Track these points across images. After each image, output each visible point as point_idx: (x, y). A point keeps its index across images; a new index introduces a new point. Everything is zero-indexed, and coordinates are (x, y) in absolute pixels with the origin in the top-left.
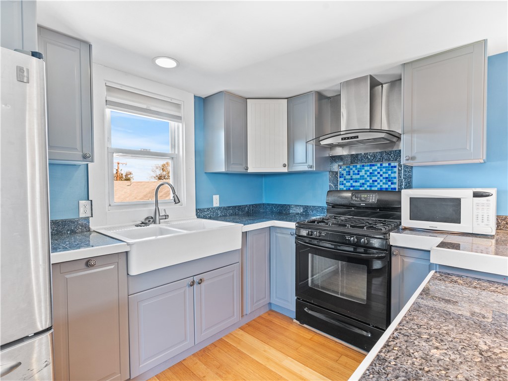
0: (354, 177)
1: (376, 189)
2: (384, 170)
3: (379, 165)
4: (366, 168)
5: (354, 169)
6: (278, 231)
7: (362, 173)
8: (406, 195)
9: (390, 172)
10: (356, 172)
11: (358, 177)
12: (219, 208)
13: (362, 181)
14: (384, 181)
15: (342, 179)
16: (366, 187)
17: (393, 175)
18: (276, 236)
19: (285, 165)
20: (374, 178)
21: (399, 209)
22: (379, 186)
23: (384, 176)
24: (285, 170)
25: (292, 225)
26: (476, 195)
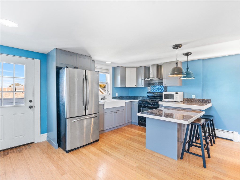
0: (154, 89)
1: (159, 92)
2: (161, 87)
3: (160, 86)
4: (157, 86)
5: (154, 86)
6: (134, 102)
7: (156, 88)
8: (164, 93)
9: (162, 88)
10: (155, 87)
11: (155, 89)
12: (118, 97)
13: (156, 90)
14: (161, 90)
15: (151, 89)
16: (157, 91)
17: (163, 88)
18: (133, 104)
19: (136, 85)
20: (159, 89)
21: (162, 97)
22: (160, 91)
23: (161, 88)
24: (136, 87)
25: (137, 101)
26: (176, 93)
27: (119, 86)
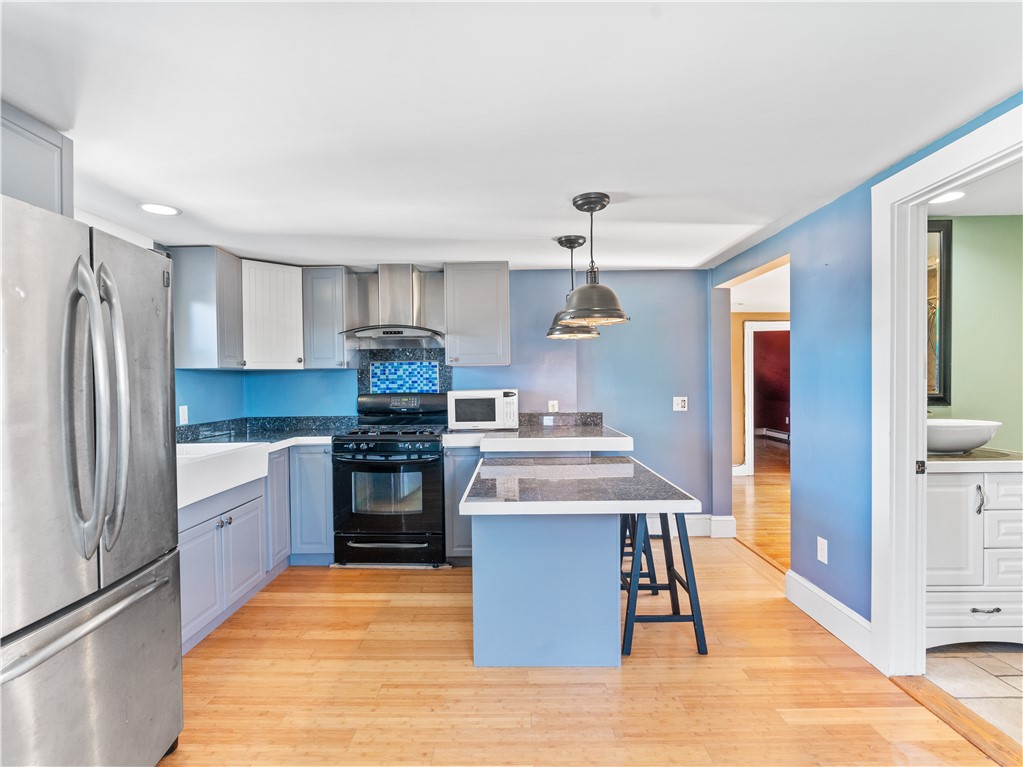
0: (390, 377)
1: (416, 391)
2: (424, 369)
3: (419, 364)
4: (405, 367)
5: (390, 367)
6: (303, 450)
7: (400, 372)
8: (452, 397)
9: (430, 372)
10: (393, 371)
11: (395, 377)
12: (189, 427)
13: (400, 382)
14: (425, 382)
15: (375, 380)
16: (404, 389)
17: (433, 376)
18: (300, 459)
19: (300, 361)
20: (414, 379)
21: (445, 412)
22: (419, 388)
23: (427, 376)
24: (300, 366)
25: (327, 440)
26: (506, 395)
27: (212, 362)
